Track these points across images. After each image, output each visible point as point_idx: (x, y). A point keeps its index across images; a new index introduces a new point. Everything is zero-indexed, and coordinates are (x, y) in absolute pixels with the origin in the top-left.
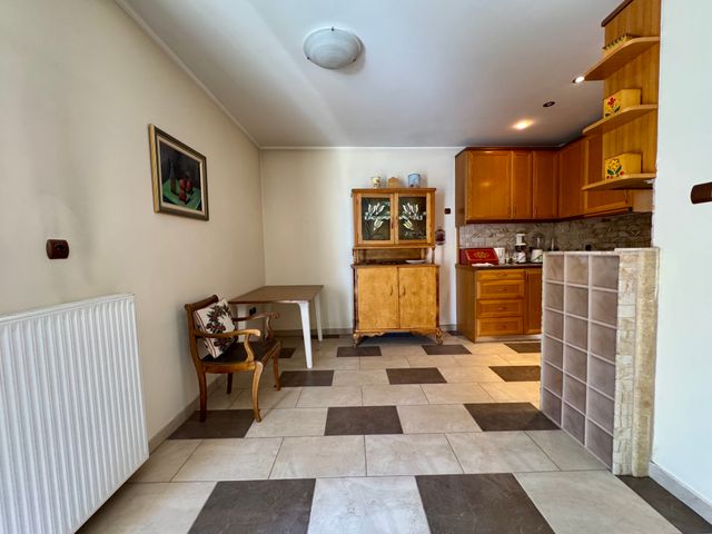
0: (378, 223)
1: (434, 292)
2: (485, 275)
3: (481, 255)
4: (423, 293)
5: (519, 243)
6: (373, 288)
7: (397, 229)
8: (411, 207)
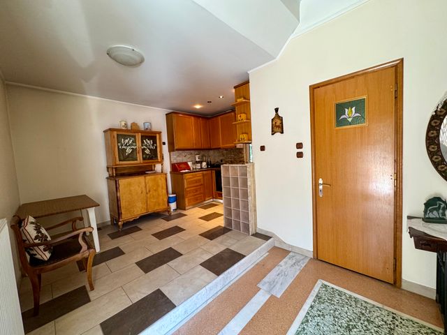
0: (129, 151)
1: (165, 187)
2: (188, 176)
3: (183, 166)
4: (160, 189)
5: (197, 160)
6: (131, 191)
7: (141, 154)
8: (148, 142)
